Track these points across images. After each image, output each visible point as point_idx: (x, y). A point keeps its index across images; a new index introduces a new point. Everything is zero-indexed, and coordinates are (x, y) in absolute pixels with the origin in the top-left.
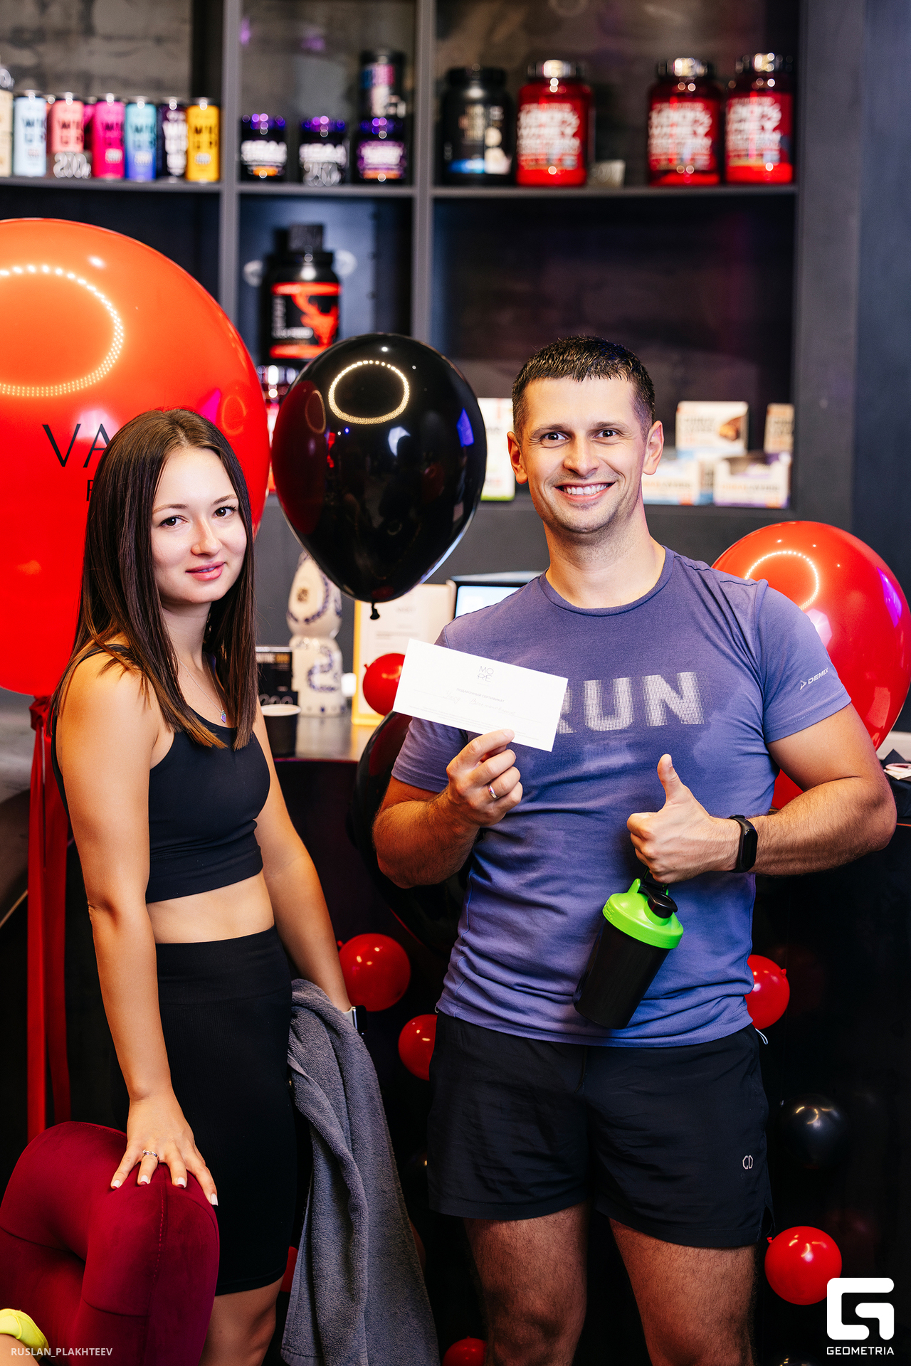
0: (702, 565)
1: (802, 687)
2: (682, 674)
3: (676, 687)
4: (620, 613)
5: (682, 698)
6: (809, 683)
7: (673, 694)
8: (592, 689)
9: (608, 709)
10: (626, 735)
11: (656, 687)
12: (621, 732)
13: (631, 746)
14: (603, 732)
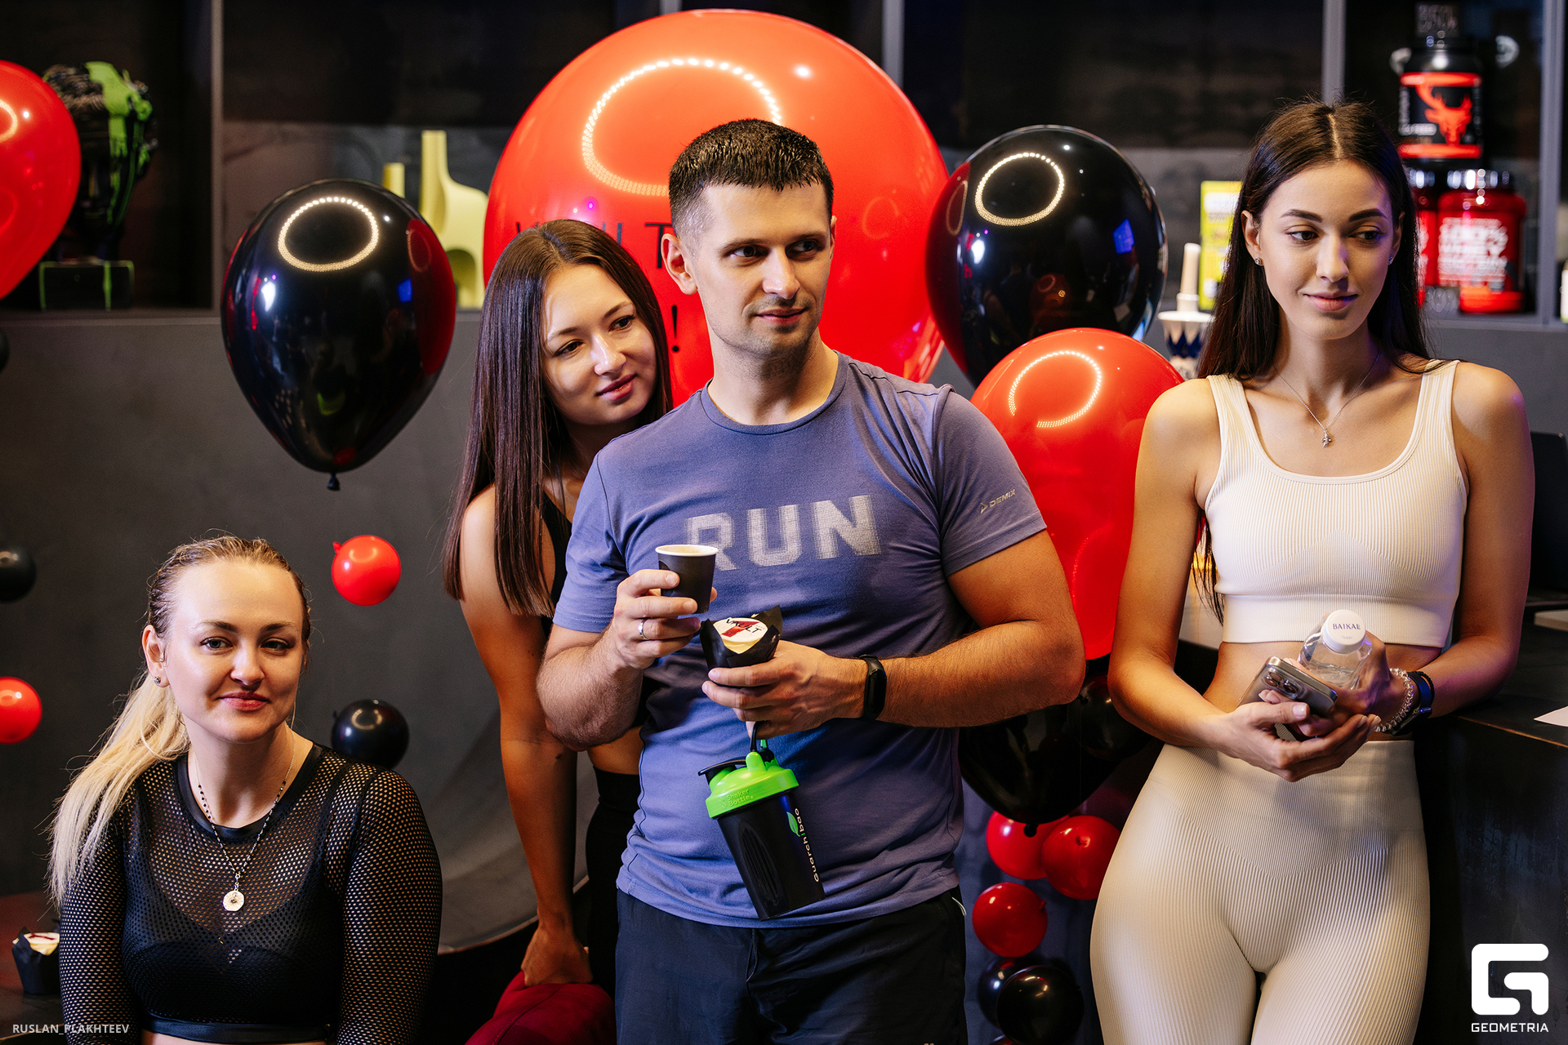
0: (879, 372)
1: (982, 511)
2: (855, 498)
3: (848, 513)
4: (785, 431)
5: (855, 525)
6: (992, 506)
7: (846, 522)
8: (756, 517)
9: (774, 541)
10: (792, 570)
11: (827, 515)
12: (791, 566)
13: (801, 582)
14: (770, 567)
